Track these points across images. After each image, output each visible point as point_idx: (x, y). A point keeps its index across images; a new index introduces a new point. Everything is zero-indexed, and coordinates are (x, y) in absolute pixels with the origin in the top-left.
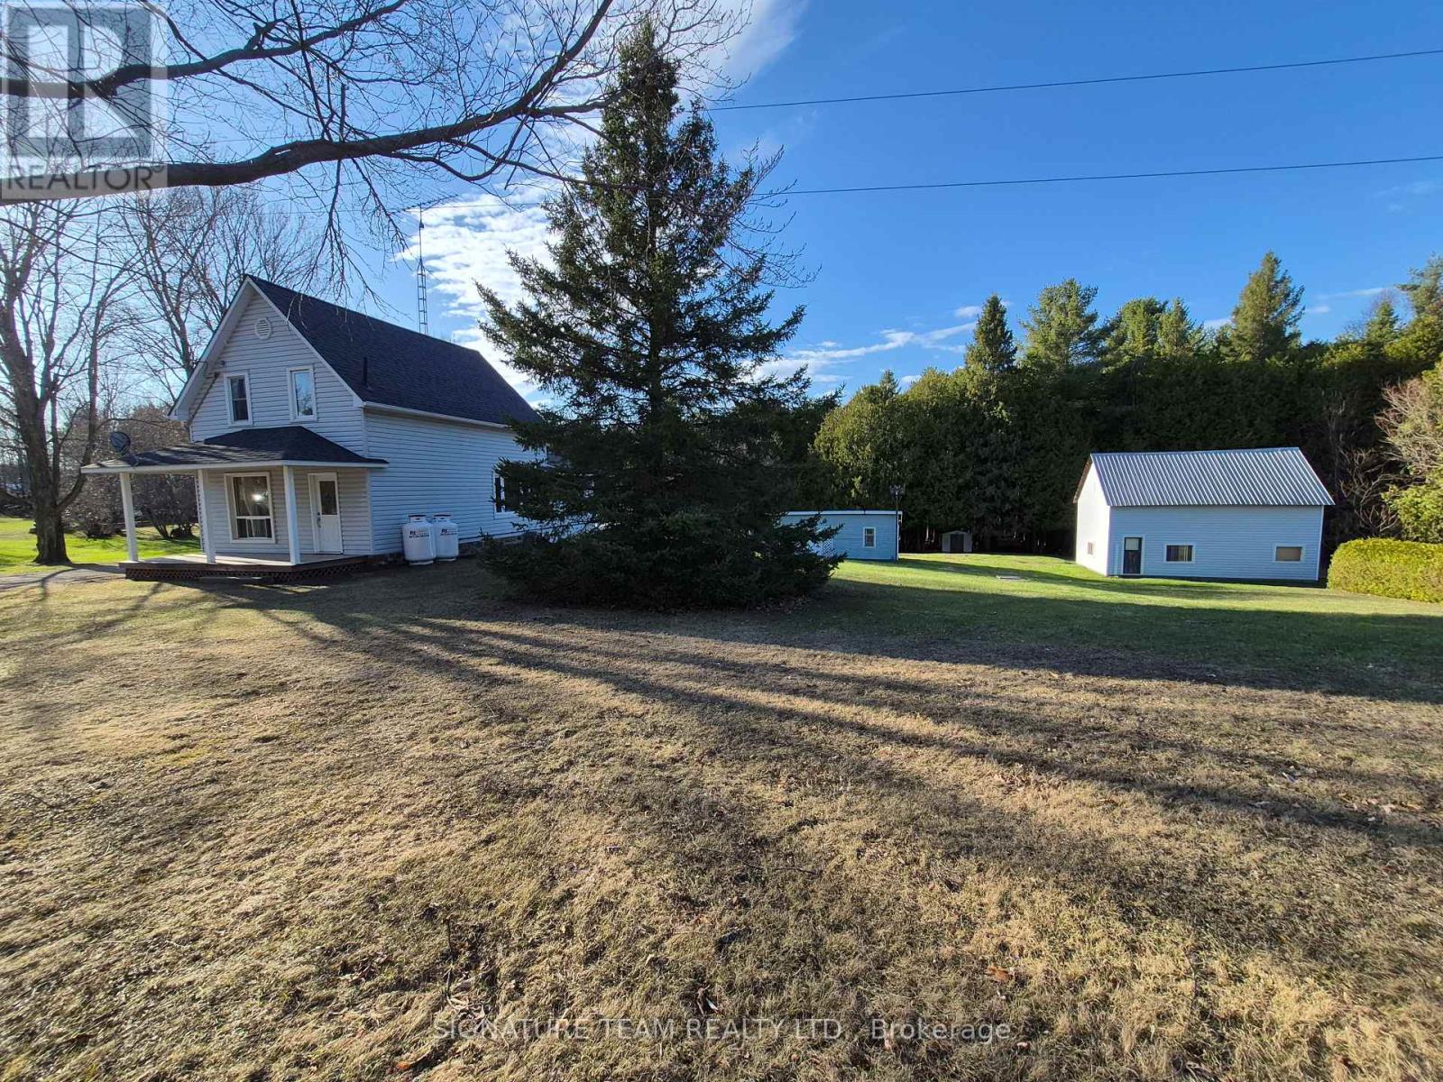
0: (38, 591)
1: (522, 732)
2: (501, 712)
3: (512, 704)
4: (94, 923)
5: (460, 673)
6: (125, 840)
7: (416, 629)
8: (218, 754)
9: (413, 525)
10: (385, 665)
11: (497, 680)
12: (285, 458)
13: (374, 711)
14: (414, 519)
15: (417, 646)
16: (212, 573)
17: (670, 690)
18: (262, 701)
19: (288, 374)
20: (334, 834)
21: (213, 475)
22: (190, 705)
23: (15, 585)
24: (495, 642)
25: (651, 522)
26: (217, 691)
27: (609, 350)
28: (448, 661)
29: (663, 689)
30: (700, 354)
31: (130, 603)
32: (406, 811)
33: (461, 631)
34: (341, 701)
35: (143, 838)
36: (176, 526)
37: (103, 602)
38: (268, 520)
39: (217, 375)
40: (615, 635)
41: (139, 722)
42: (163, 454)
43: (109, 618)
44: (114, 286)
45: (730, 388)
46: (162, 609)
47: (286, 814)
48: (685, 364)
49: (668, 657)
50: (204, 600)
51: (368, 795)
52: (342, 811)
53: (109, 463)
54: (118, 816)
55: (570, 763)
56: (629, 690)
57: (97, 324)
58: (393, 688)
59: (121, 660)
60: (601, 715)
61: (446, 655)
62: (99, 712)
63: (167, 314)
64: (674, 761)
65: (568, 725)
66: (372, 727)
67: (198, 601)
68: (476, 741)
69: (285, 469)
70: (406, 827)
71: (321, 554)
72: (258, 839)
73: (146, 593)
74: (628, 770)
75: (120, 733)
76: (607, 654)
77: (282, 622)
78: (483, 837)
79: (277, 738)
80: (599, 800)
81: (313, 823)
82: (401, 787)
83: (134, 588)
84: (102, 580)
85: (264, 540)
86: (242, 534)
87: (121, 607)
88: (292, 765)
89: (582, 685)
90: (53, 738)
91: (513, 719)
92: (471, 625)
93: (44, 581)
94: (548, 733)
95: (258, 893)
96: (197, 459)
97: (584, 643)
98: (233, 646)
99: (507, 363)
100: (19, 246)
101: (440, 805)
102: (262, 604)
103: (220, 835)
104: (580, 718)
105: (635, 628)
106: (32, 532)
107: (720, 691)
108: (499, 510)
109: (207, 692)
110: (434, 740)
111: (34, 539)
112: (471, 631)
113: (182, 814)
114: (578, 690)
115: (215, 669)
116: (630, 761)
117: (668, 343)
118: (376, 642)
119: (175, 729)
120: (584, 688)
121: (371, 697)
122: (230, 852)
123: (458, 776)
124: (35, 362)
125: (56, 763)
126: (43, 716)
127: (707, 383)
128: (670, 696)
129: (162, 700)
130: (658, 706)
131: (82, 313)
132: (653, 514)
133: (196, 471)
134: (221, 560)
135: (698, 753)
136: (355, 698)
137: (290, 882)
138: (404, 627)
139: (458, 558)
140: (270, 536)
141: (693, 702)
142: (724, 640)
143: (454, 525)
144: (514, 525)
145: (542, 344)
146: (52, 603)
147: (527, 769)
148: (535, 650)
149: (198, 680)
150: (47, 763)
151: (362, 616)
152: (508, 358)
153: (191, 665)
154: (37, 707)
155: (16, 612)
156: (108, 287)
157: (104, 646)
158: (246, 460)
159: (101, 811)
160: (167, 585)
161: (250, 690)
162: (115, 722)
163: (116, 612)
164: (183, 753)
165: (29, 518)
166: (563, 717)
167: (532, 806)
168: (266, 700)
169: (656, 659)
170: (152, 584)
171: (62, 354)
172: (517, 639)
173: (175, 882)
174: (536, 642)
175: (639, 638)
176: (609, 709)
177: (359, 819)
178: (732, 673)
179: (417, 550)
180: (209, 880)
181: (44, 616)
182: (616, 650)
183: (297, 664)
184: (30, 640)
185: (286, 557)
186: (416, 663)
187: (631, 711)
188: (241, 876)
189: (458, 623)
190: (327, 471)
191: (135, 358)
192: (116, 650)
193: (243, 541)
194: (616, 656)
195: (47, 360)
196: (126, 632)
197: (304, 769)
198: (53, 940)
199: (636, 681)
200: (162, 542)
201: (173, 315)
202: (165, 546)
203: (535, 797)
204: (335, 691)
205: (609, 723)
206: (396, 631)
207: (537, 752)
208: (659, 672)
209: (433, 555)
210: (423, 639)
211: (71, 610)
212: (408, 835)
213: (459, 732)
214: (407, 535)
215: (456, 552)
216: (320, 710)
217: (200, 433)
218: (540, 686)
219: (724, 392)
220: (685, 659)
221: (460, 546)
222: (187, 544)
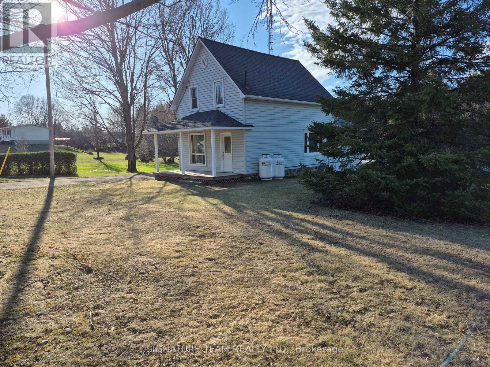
0: (129, 182)
1: (332, 283)
2: (318, 268)
3: (323, 264)
4: (158, 330)
5: (293, 241)
6: (166, 295)
7: (268, 214)
8: (193, 263)
9: (264, 159)
10: (256, 230)
11: (313, 249)
12: (213, 125)
13: (254, 254)
14: (264, 156)
15: (269, 223)
16: (183, 179)
17: (430, 275)
18: (207, 240)
19: (213, 83)
20: (244, 316)
21: (185, 134)
22: (180, 238)
23: (123, 179)
24: (309, 226)
25: (410, 160)
26: (190, 233)
27: (383, 46)
28: (286, 233)
29: (425, 274)
30: (451, 40)
31: (157, 190)
32: (277, 313)
33: (290, 217)
34: (239, 246)
35: (171, 295)
36: (169, 158)
37: (148, 188)
38: (204, 155)
39: (187, 88)
40: (383, 232)
41: (165, 242)
42: (167, 125)
43: (151, 195)
44: (152, 52)
45: (476, 61)
46: (168, 193)
47: (223, 299)
48: (438, 49)
49: (426, 252)
50: (181, 190)
51: (257, 299)
52: (247, 305)
53: (151, 130)
54: (162, 283)
55: (366, 310)
56: (399, 270)
57: (147, 70)
58: (261, 244)
59: (157, 214)
60: (382, 283)
61: (284, 230)
62: (151, 235)
63: (169, 62)
64: (442, 327)
65: (360, 284)
66: (253, 262)
67: (178, 191)
68: (307, 282)
69: (212, 131)
70: (278, 323)
71: (223, 172)
72: (214, 309)
73: (162, 186)
74: (408, 324)
75: (159, 246)
76: (380, 243)
77: (211, 203)
78: (320, 342)
79: (214, 260)
80: (389, 339)
81: (234, 307)
82: (272, 298)
83: (158, 184)
84: (148, 179)
85: (201, 165)
86: (194, 162)
87: (155, 191)
88: (222, 275)
89: (366, 261)
90: (138, 244)
91: (326, 274)
92: (295, 214)
93: (131, 178)
94: (348, 287)
95: (216, 337)
96: (180, 127)
97: (362, 234)
98: (194, 213)
99: (318, 64)
100: (124, 40)
101: (294, 315)
102: (203, 194)
103: (198, 302)
104: (368, 282)
105: (396, 229)
106: (126, 159)
107: (473, 283)
108: (306, 152)
109: (186, 232)
110: (285, 276)
111: (127, 162)
112: (295, 218)
113: (184, 288)
114: (364, 263)
115: (188, 222)
116: (407, 318)
117: (426, 35)
118: (250, 218)
119: (177, 248)
120: (367, 263)
121: (251, 247)
122: (203, 312)
123: (300, 300)
124: (128, 89)
125: (141, 255)
126: (135, 233)
127: (456, 60)
128: (431, 279)
129: (171, 234)
130: (422, 285)
131: (142, 66)
132: (411, 154)
133: (179, 133)
134: (187, 173)
135: (461, 326)
136: (245, 246)
137: (228, 336)
138: (262, 212)
139: (284, 177)
140: (204, 163)
141: (451, 287)
142: (469, 246)
143: (283, 160)
144: (317, 160)
145: (341, 48)
146: (134, 187)
147: (339, 307)
148: (332, 234)
149: (183, 227)
150: (138, 254)
151: (243, 204)
152: (319, 61)
153: (180, 219)
154: (133, 230)
155: (124, 191)
156: (150, 53)
157: (151, 207)
158: (198, 127)
159: (156, 279)
160: (168, 183)
161: (202, 235)
162: (157, 240)
163: (153, 193)
164: (181, 259)
165: (125, 153)
166: (356, 278)
167: (346, 331)
168: (208, 240)
169: (416, 251)
170: (164, 182)
171: (136, 85)
172: (322, 226)
173: (184, 320)
174: (332, 229)
175: (401, 236)
176: (386, 280)
177: (255, 311)
178: (480, 272)
179: (265, 173)
180: (196, 324)
181: (132, 193)
182: (386, 241)
183: (218, 224)
184: (128, 202)
185: (210, 173)
186: (270, 232)
187: (403, 284)
188: (209, 326)
189: (288, 213)
190: (227, 131)
191: (158, 84)
192: (154, 209)
193: (194, 165)
194: (387, 245)
195: (132, 88)
196: (157, 202)
197: (227, 278)
198: (147, 332)
199: (403, 265)
200: (165, 165)
201: (170, 62)
202: (166, 166)
203: (347, 325)
204: (235, 241)
205: (388, 290)
206: (258, 213)
207: (343, 297)
208: (419, 261)
209: (272, 175)
210: (272, 219)
211: (140, 191)
212: (280, 328)
213: (297, 275)
214: (261, 164)
215: (283, 174)
216: (230, 249)
217: (180, 115)
218: (340, 257)
219: (470, 65)
220: (437, 254)
221: (285, 171)
222: (172, 166)
